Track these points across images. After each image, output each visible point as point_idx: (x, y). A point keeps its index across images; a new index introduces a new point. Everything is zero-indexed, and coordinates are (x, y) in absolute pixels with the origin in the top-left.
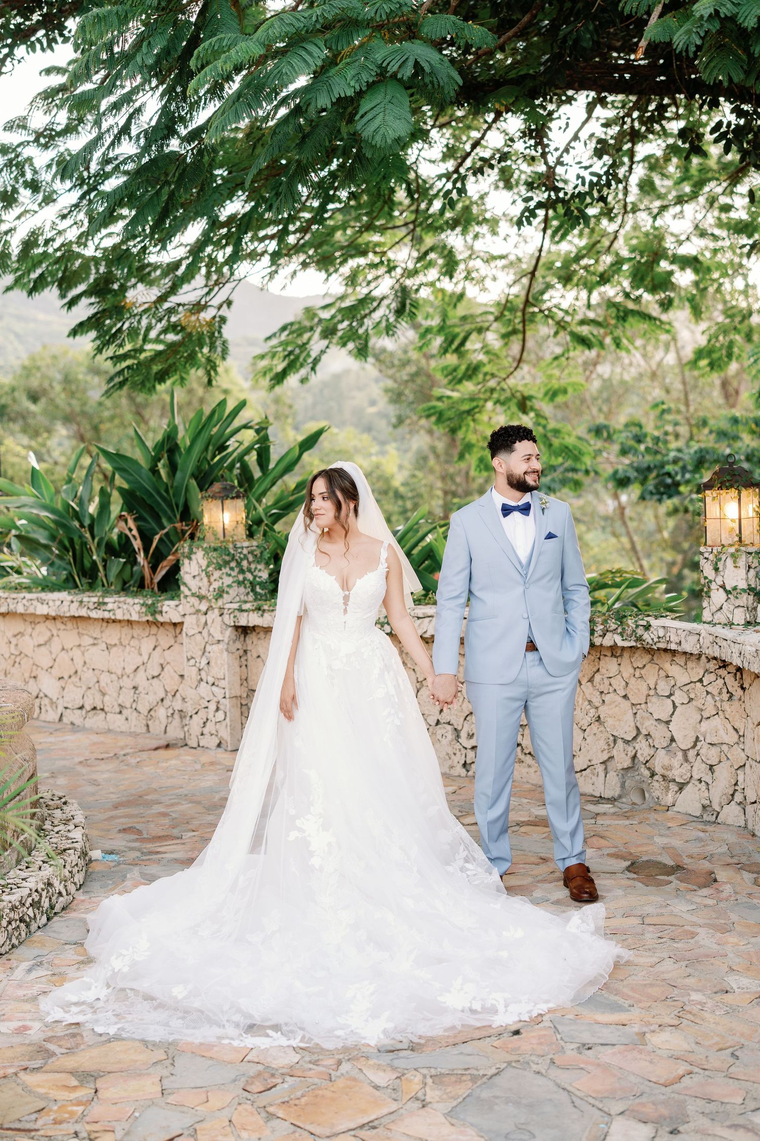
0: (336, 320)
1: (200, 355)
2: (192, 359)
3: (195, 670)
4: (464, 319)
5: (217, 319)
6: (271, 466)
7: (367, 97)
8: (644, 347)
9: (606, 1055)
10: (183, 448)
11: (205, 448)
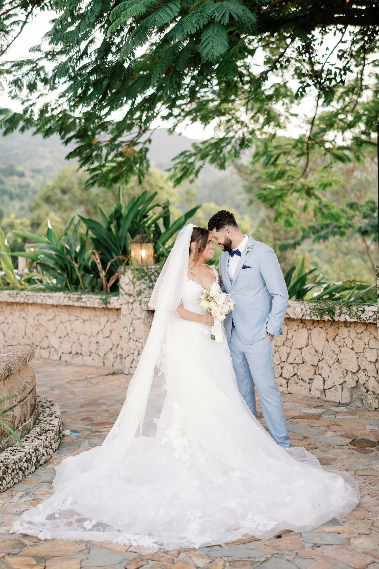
0: (208, 150)
1: (135, 168)
2: (130, 170)
3: (127, 333)
4: (276, 147)
5: (144, 150)
6: (170, 226)
7: (204, 32)
9: (327, 551)
10: (124, 216)
11: (136, 217)
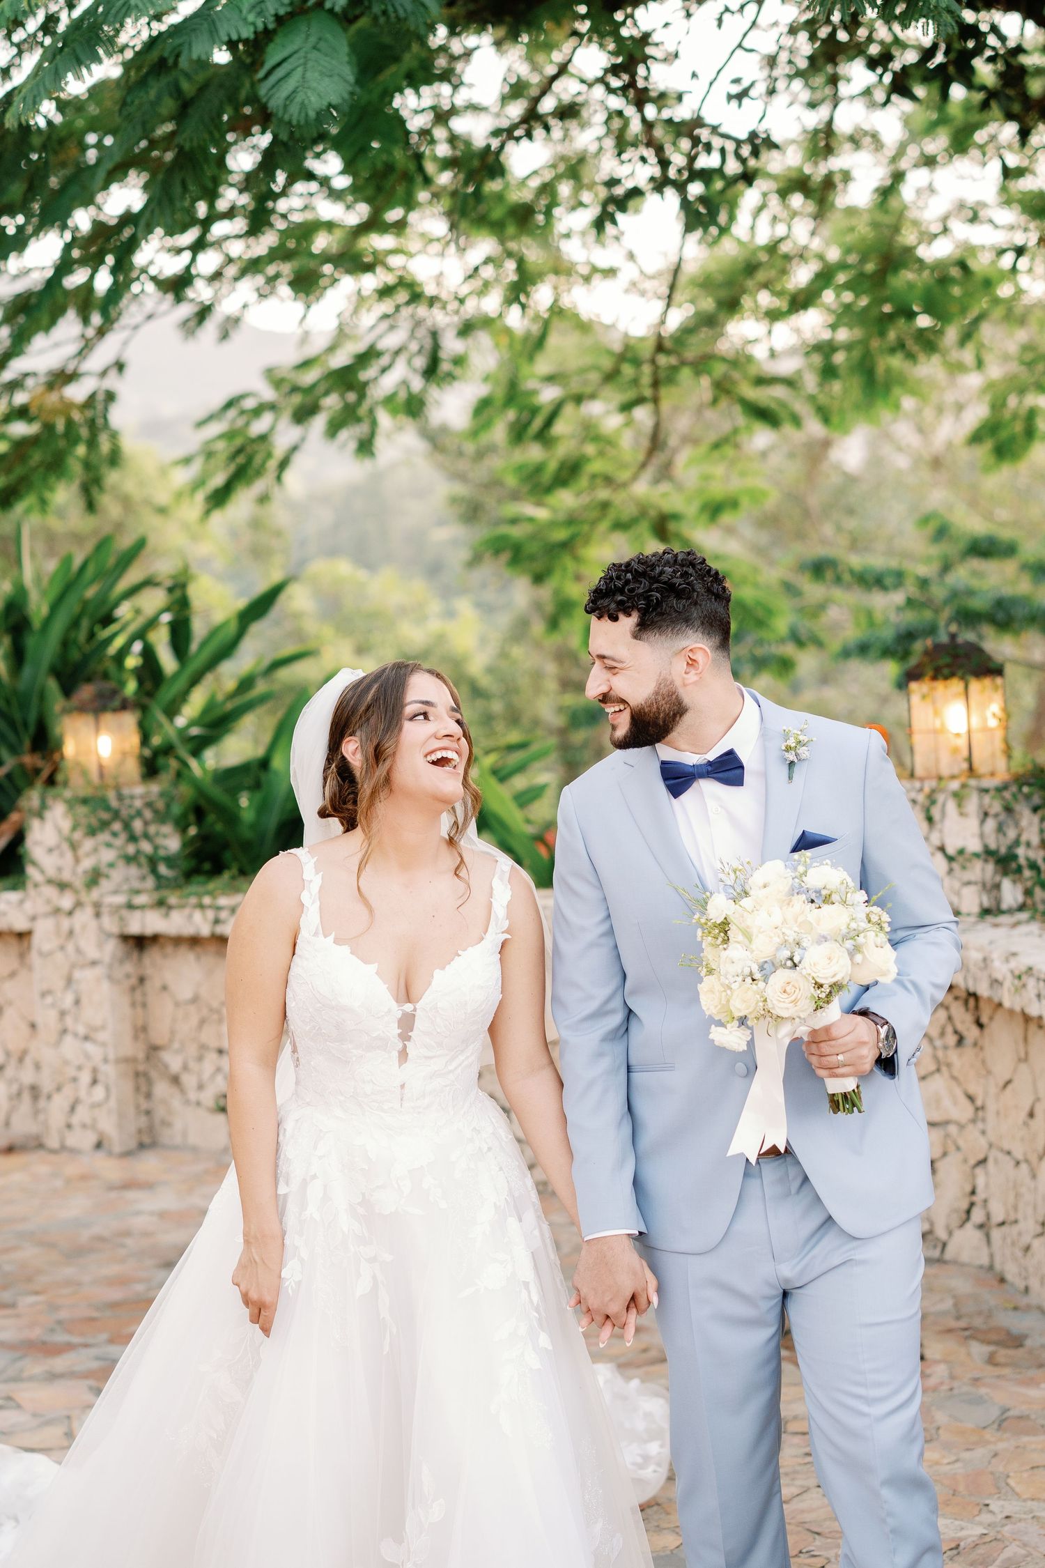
0: (319, 391)
1: (71, 459)
2: (56, 464)
3: (53, 1015)
4: (550, 379)
5: (100, 396)
6: (194, 646)
7: (278, 39)
8: (919, 411)
10: (36, 623)
11: (75, 624)
